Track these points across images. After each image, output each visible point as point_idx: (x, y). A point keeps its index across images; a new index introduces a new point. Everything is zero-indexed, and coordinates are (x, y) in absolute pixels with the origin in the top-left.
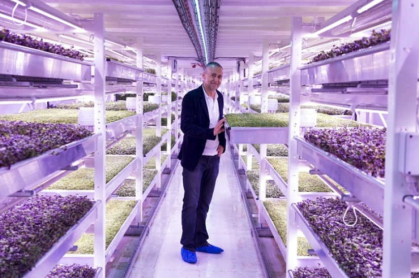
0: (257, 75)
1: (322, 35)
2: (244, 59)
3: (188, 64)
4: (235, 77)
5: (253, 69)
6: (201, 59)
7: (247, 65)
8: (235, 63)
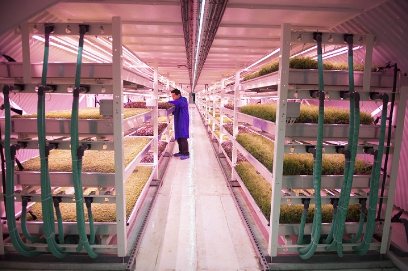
0: (212, 90)
1: (230, 79)
2: (207, 85)
3: (186, 86)
4: (204, 91)
5: (211, 88)
6: (191, 84)
7: (208, 87)
8: (204, 86)
